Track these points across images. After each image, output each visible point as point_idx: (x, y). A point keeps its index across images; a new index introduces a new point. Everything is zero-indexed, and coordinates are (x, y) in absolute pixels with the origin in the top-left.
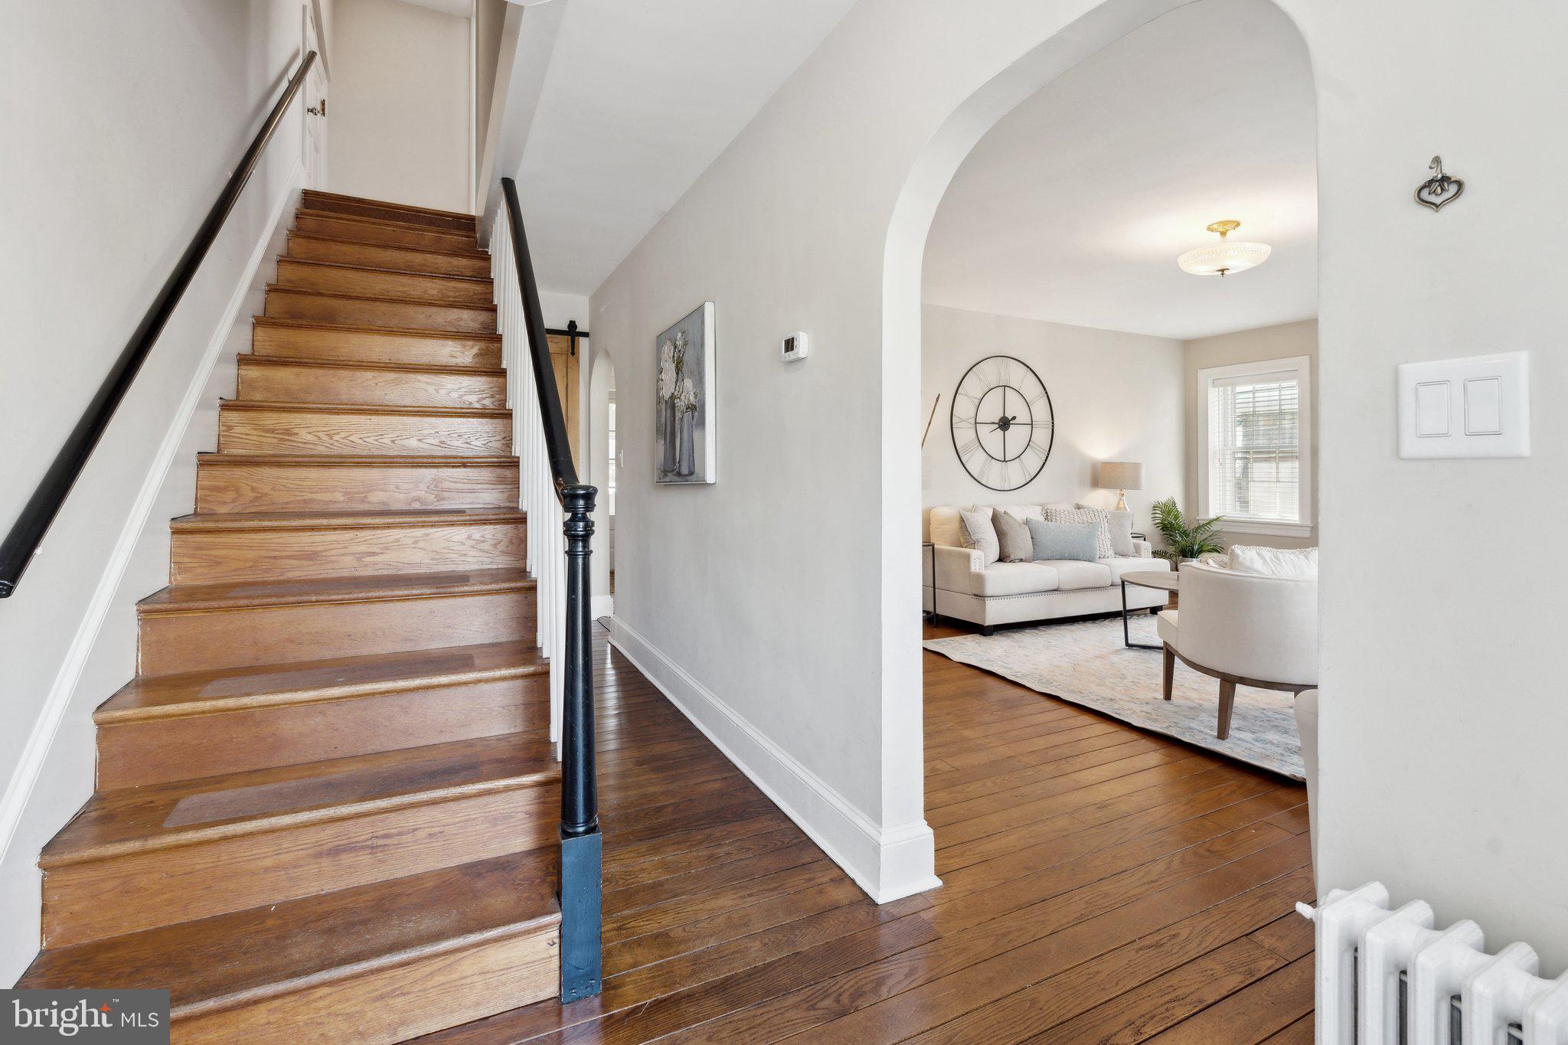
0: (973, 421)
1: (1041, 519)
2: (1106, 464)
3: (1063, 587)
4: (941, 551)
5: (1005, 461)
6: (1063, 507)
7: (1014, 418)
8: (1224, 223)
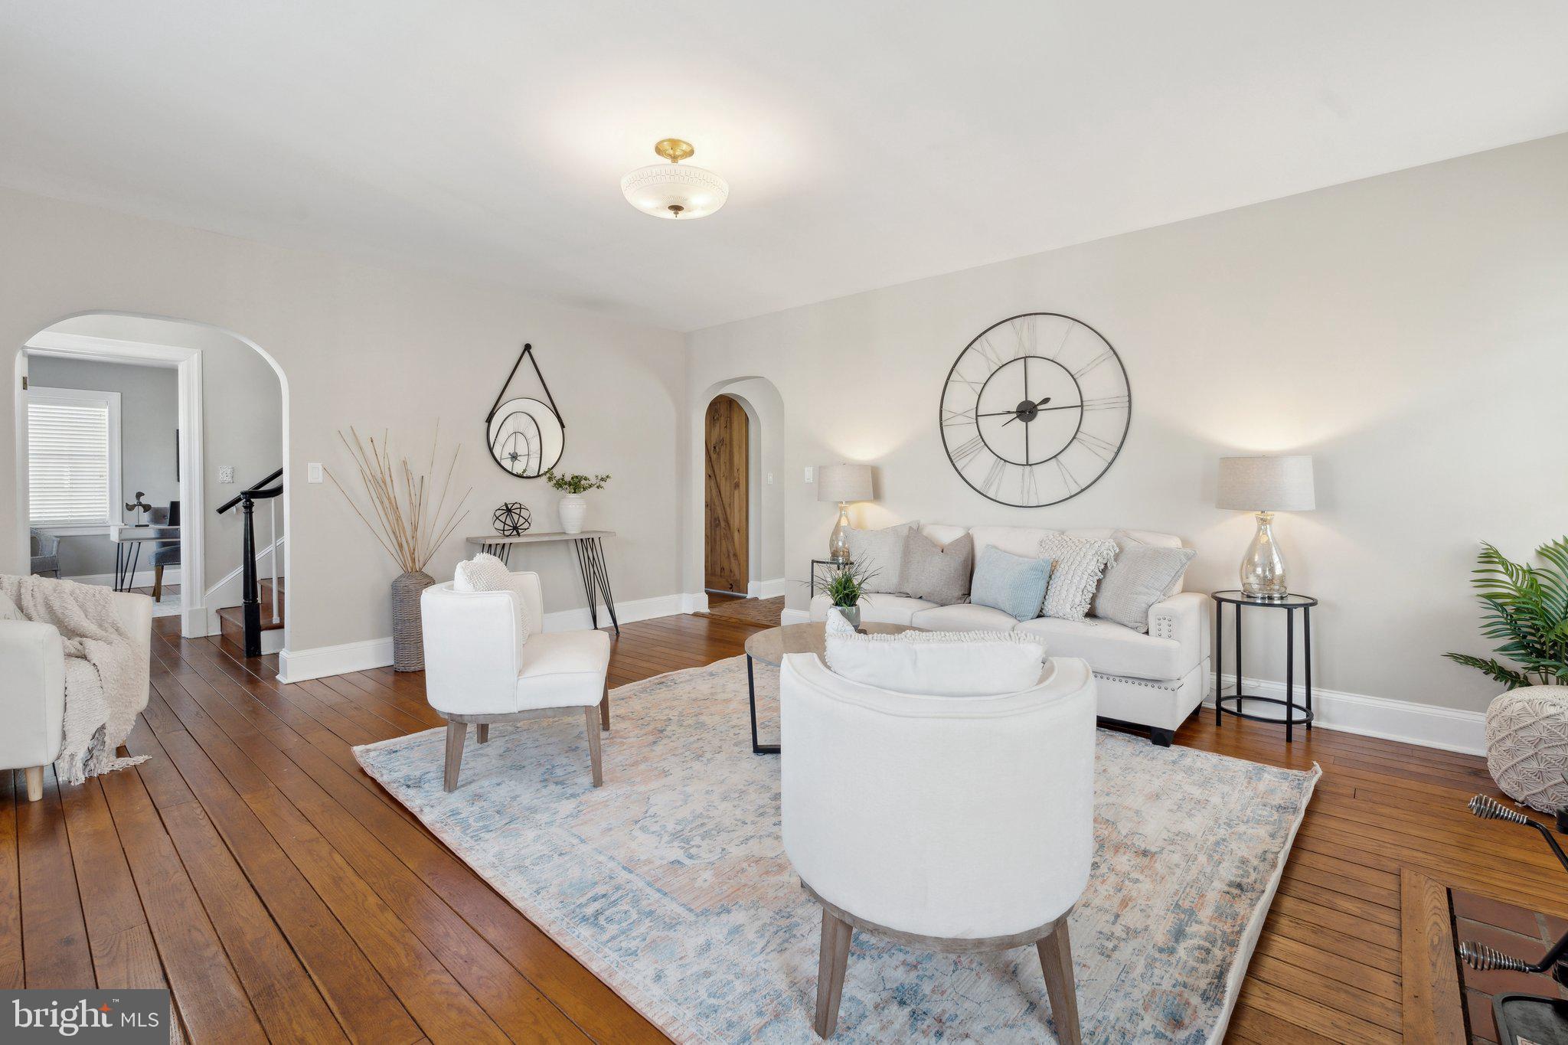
0: (973, 413)
5: (1028, 464)
7: (1046, 401)
8: (674, 143)
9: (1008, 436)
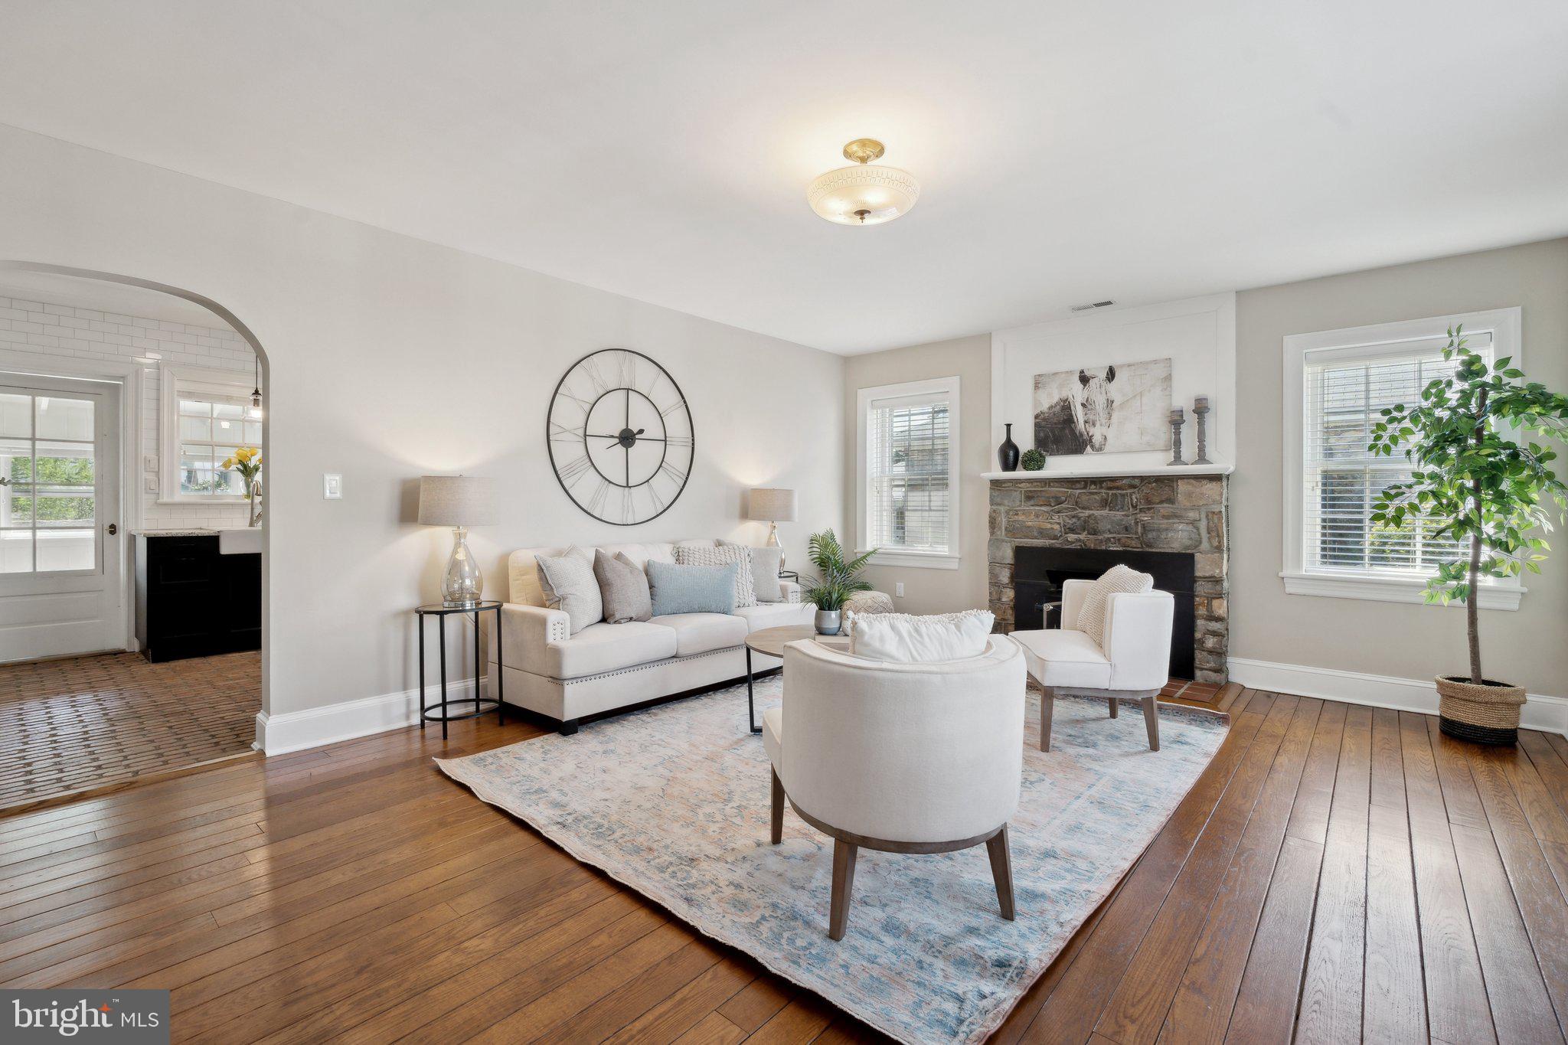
0: (581, 432)
1: (670, 560)
2: (755, 490)
3: (682, 652)
4: (512, 614)
5: (628, 486)
6: (699, 544)
7: (641, 431)
8: (864, 143)
9: (610, 457)
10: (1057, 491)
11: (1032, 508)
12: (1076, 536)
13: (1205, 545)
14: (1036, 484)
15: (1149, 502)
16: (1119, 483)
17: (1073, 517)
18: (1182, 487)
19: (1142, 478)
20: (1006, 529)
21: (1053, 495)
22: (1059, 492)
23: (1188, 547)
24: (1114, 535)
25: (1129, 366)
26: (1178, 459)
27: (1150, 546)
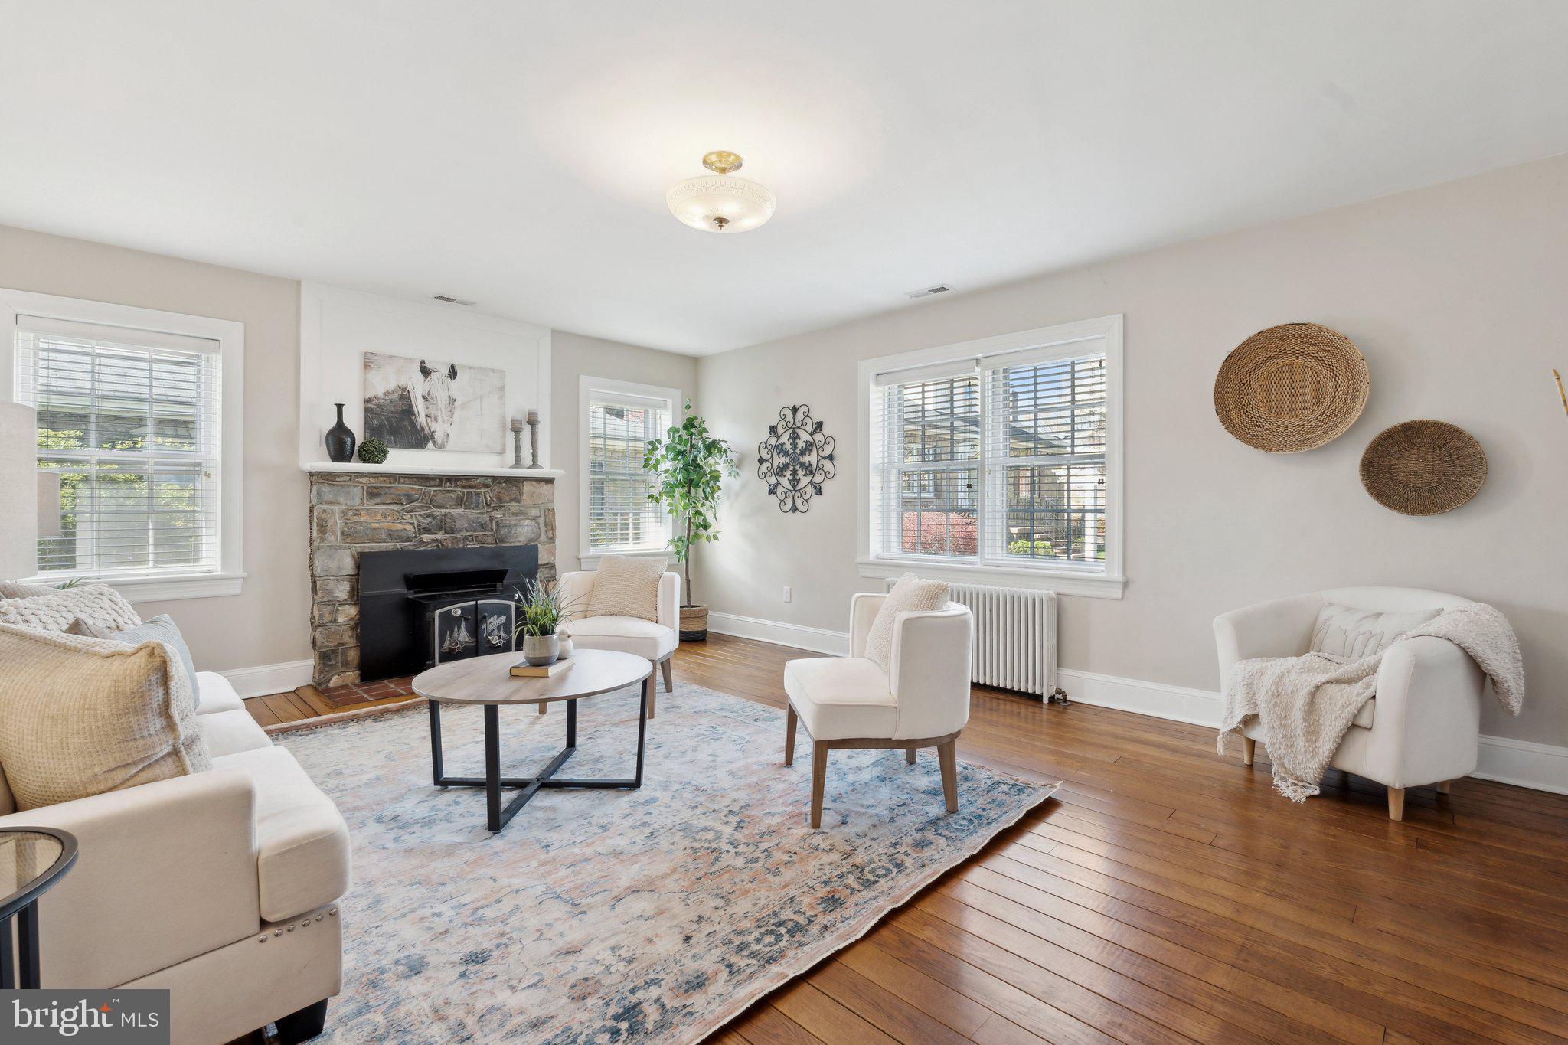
8: (720, 155)
10: (408, 488)
11: (377, 507)
12: (432, 536)
13: (543, 538)
14: (382, 479)
15: (500, 500)
16: (472, 483)
17: (428, 516)
18: (527, 488)
19: (494, 478)
20: (343, 533)
21: (405, 492)
22: (411, 489)
23: (530, 541)
24: (471, 533)
25: (470, 368)
26: (518, 463)
27: (502, 541)
